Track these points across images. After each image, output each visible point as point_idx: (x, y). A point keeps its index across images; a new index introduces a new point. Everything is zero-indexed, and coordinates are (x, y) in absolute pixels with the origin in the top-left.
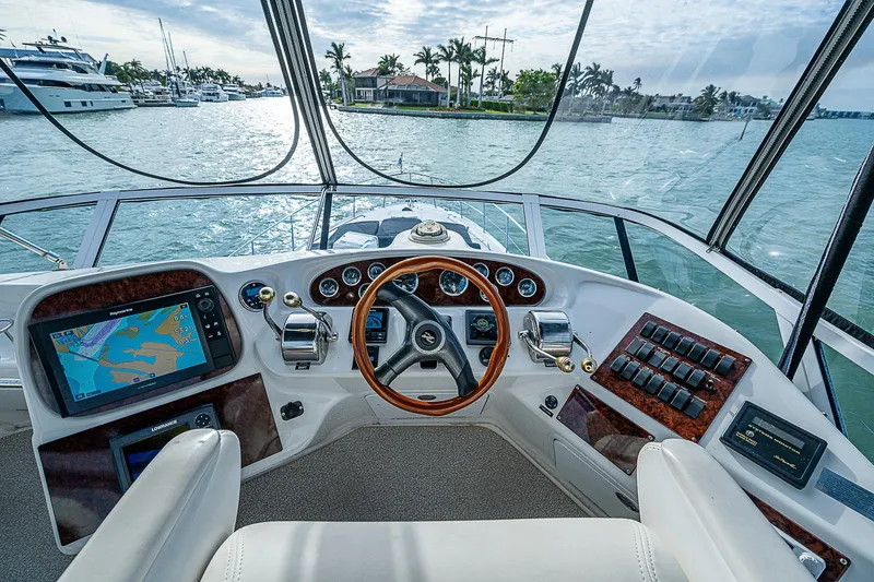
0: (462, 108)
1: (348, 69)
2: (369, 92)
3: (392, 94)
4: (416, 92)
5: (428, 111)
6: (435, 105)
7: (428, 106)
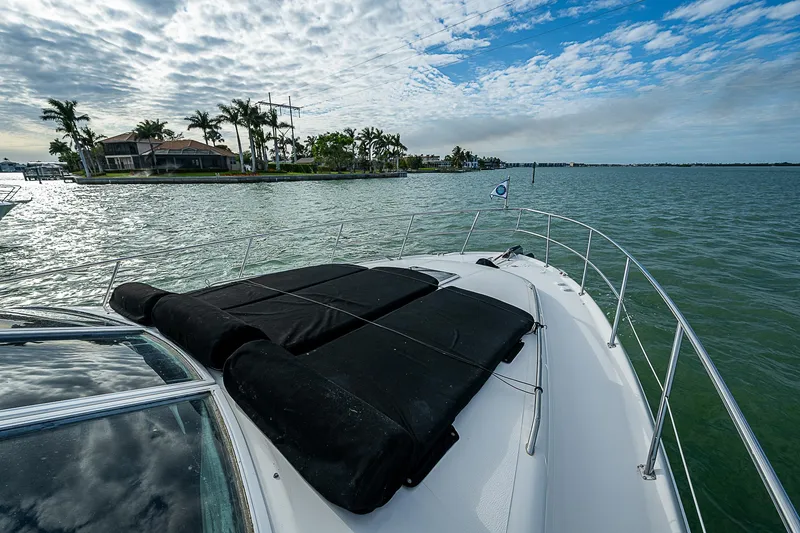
0: (258, 171)
1: (88, 132)
2: (128, 160)
3: (162, 159)
4: (196, 157)
5: (218, 176)
6: (224, 170)
7: (217, 171)
